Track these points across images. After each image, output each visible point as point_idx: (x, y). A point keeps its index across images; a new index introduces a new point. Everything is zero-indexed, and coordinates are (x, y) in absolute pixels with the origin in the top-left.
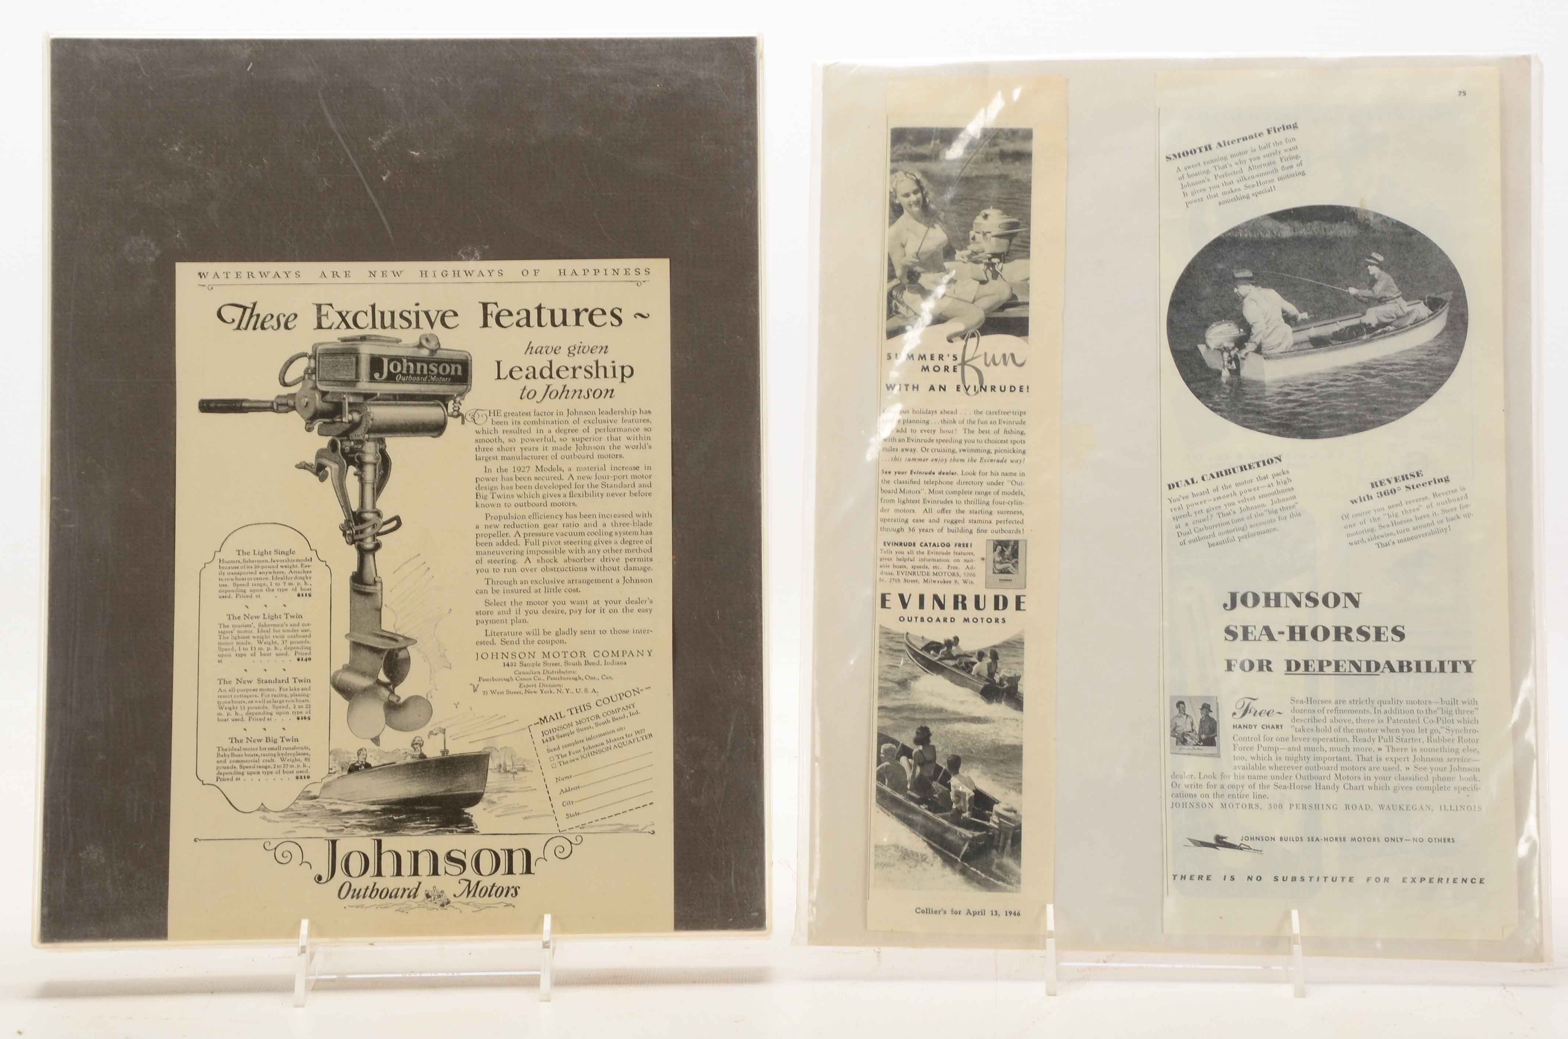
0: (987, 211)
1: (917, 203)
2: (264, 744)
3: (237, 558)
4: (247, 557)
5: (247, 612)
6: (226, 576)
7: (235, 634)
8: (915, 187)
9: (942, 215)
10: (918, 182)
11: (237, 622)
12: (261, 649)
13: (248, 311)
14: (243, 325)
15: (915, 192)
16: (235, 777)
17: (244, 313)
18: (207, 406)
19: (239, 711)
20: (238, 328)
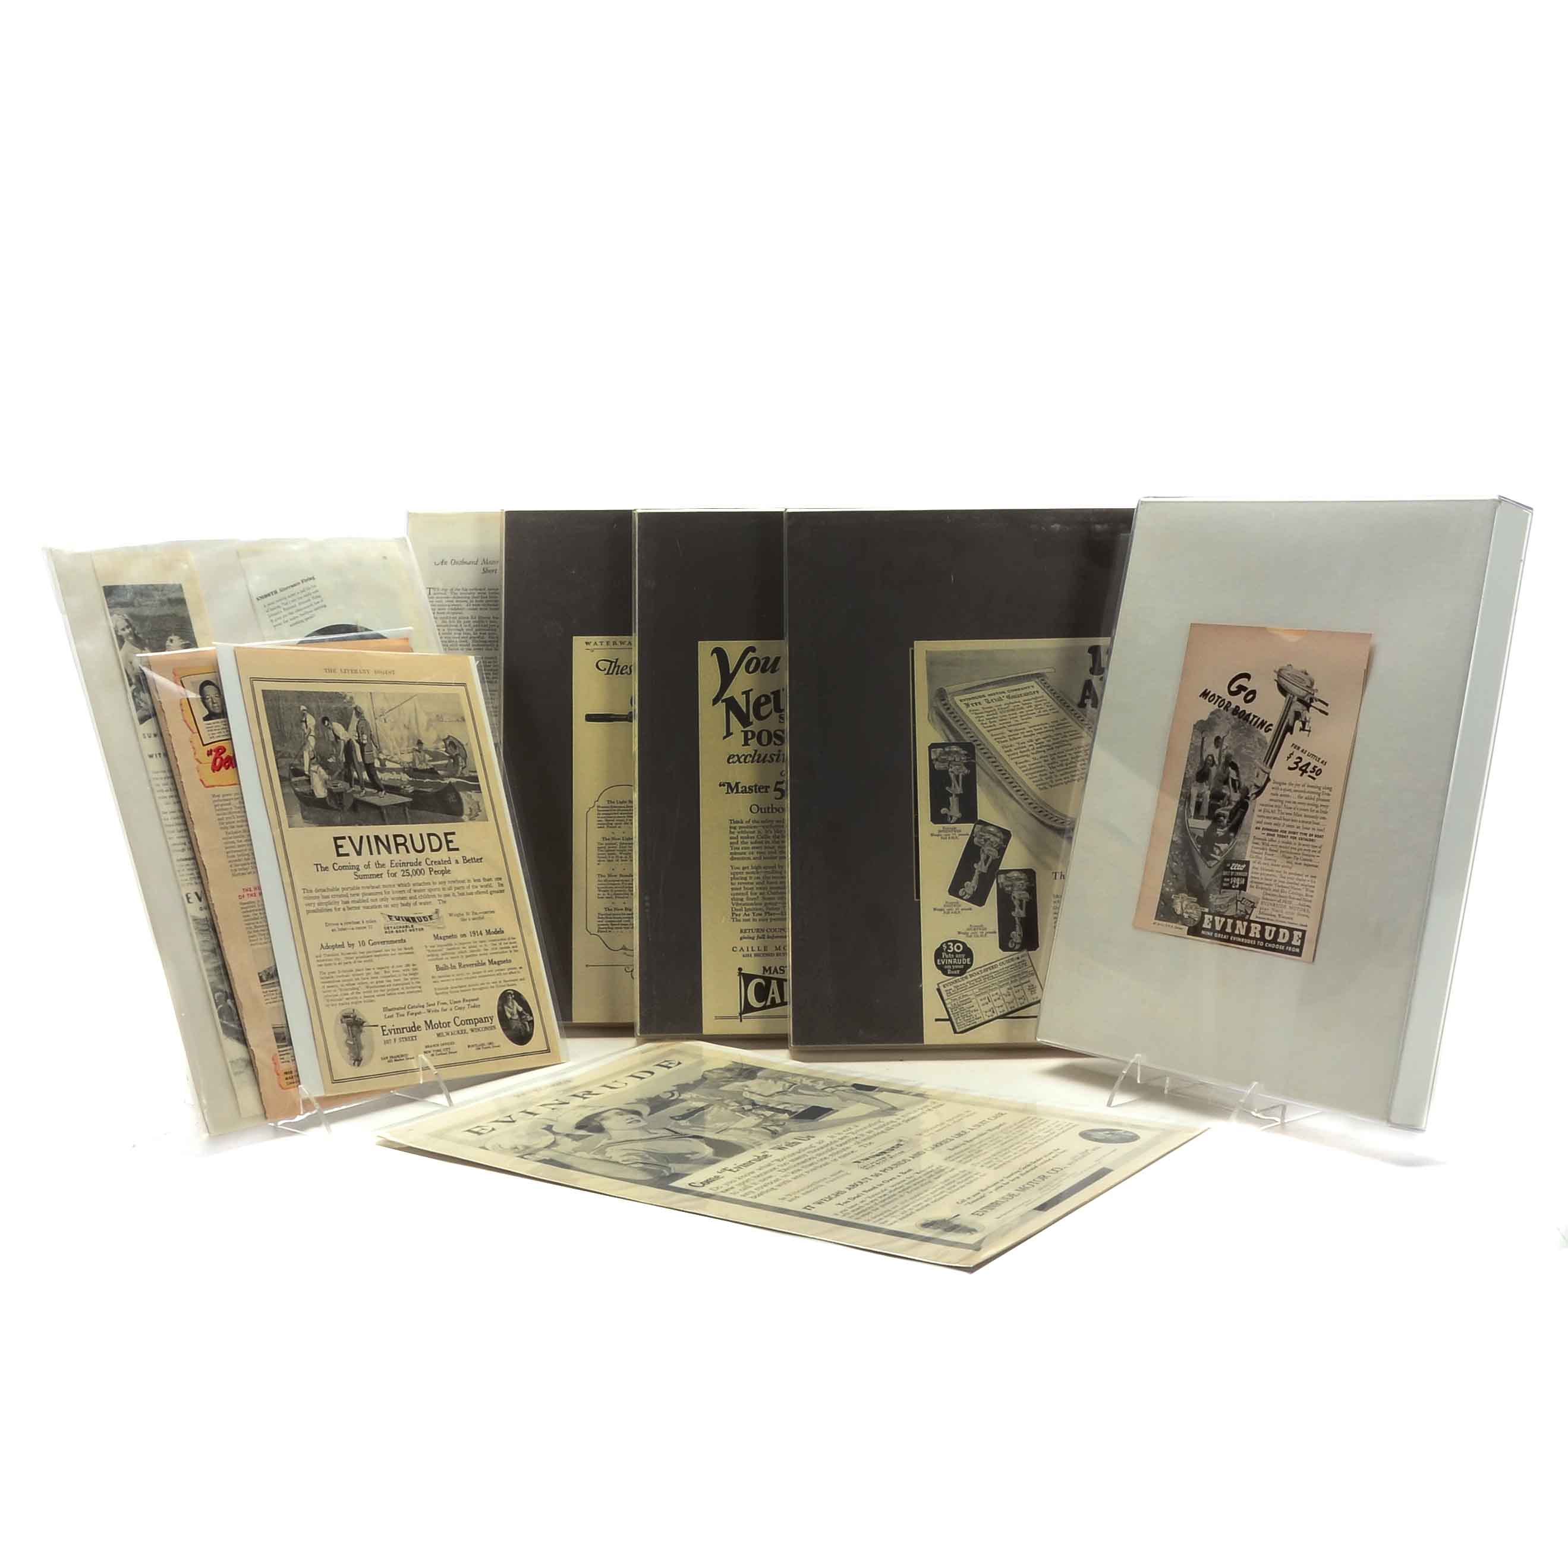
0: (171, 638)
1: (130, 634)
2: (624, 912)
3: (608, 805)
4: (613, 805)
5: (613, 836)
6: (601, 816)
7: (607, 848)
8: (126, 624)
9: (147, 641)
10: (127, 620)
11: (607, 842)
12: (621, 857)
13: (613, 664)
14: (611, 672)
15: (128, 627)
16: (608, 930)
17: (611, 665)
18: (590, 718)
19: (610, 893)
20: (608, 673)
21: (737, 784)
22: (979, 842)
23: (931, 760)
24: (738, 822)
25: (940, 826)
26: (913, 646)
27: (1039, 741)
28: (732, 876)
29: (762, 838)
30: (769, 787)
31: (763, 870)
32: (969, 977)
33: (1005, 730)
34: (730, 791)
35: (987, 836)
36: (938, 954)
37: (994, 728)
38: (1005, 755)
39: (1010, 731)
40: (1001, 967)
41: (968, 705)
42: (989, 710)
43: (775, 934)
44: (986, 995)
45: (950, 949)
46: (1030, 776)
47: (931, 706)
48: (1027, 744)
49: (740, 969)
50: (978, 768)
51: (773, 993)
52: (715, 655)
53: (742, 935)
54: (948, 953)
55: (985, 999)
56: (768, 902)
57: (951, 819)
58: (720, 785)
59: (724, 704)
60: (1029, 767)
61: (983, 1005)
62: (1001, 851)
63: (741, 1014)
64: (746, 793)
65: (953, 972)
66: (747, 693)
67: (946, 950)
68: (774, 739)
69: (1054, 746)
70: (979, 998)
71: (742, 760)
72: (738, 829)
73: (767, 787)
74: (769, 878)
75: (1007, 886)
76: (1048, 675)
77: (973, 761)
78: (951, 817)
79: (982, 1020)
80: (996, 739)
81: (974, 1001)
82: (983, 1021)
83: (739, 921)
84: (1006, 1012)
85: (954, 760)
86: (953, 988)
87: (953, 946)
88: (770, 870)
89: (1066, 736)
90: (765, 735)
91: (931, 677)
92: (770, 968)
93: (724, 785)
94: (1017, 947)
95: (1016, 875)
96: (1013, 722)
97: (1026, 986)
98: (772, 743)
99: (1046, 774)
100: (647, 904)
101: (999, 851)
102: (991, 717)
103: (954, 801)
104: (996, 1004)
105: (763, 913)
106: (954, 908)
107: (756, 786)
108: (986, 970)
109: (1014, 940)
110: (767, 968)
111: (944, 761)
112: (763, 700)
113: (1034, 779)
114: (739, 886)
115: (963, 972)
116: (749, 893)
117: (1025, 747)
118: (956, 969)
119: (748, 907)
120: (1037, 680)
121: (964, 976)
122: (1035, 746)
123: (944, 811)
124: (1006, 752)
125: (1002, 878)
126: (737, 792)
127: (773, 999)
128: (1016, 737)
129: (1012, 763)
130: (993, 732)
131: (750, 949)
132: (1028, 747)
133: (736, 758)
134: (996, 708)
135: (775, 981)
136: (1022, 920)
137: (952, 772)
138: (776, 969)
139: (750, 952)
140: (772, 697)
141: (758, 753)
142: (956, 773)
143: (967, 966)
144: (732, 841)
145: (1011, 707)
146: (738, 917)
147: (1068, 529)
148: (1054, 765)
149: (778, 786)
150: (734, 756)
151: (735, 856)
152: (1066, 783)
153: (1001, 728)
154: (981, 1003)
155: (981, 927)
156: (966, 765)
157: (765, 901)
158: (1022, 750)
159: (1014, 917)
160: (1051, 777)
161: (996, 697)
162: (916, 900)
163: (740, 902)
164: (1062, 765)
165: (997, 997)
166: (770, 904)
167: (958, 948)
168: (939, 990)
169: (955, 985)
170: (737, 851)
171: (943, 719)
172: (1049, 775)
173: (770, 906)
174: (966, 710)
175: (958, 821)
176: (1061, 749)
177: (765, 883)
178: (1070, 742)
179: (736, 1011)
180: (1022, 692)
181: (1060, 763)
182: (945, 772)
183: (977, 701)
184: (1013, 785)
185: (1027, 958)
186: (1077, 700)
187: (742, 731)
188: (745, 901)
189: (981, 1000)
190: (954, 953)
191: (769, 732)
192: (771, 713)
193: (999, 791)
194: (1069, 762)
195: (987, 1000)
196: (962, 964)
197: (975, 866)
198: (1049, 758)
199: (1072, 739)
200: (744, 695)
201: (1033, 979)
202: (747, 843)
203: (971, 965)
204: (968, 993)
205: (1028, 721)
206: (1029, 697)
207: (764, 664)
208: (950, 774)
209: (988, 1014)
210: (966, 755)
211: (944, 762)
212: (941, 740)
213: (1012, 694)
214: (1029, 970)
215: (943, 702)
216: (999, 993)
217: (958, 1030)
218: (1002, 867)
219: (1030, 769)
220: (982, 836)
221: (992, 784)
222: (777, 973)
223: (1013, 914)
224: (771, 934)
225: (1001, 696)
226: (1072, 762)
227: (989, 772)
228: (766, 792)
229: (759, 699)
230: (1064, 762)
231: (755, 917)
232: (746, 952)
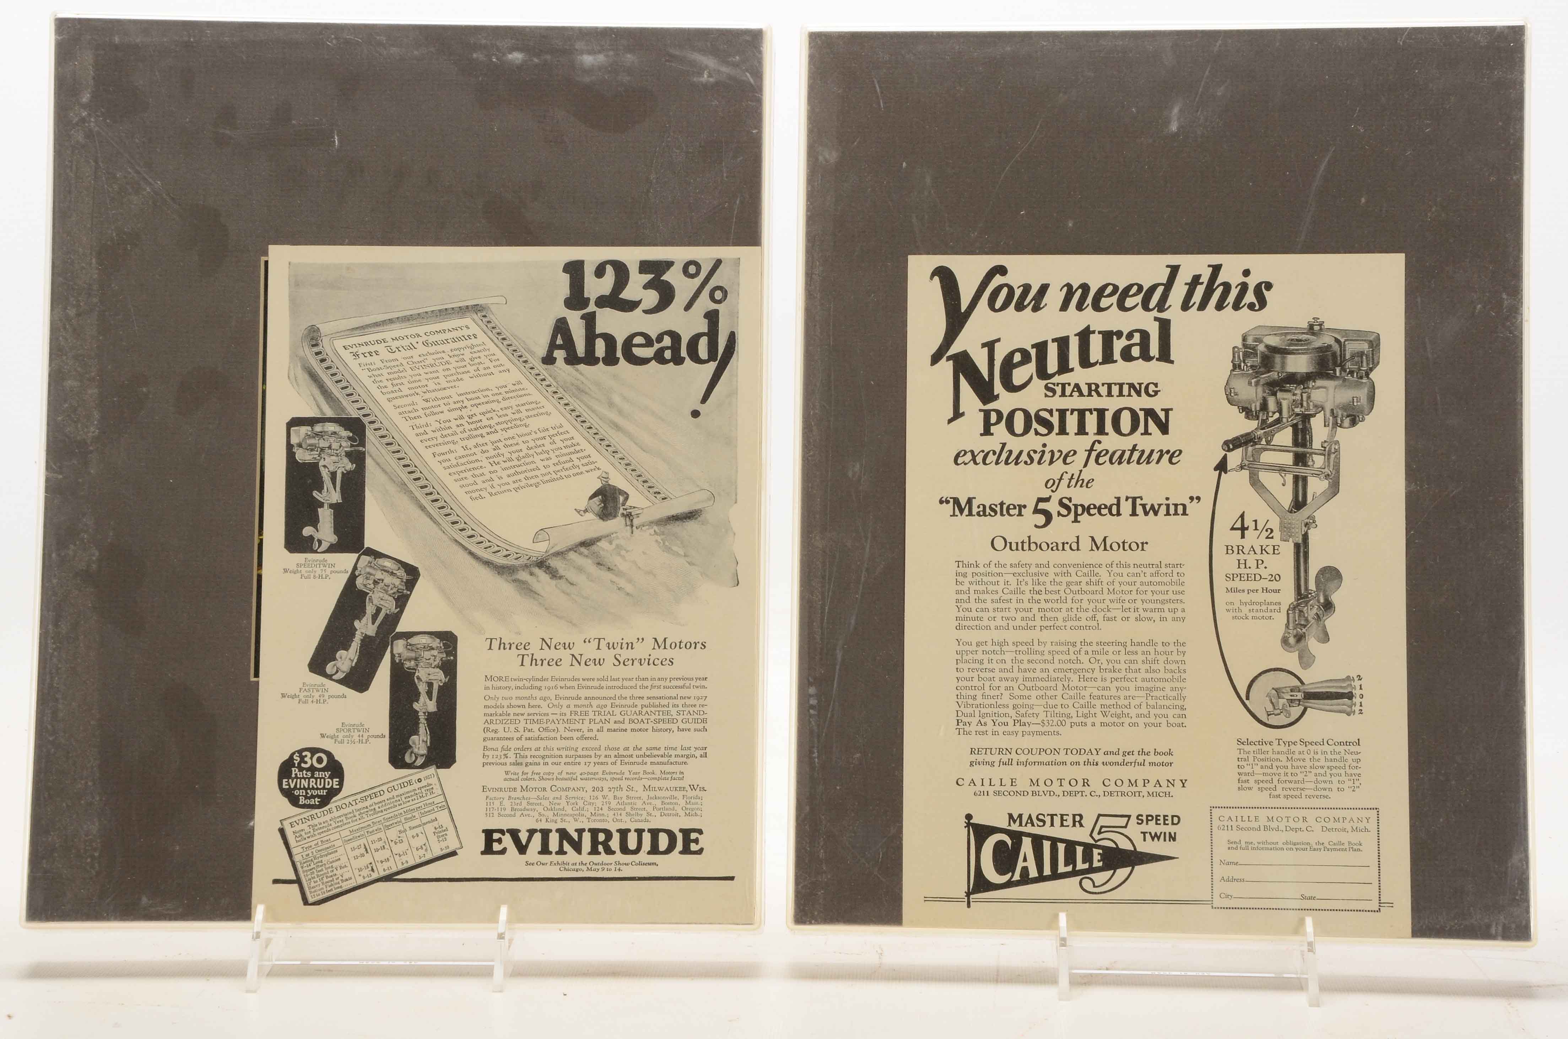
21: (970, 501)
22: (365, 586)
23: (289, 446)
24: (969, 565)
25: (300, 557)
26: (266, 254)
27: (475, 419)
28: (959, 657)
29: (1011, 593)
30: (1025, 507)
31: (1014, 648)
32: (334, 809)
33: (416, 399)
34: (957, 512)
35: (379, 575)
36: (285, 770)
37: (400, 394)
38: (416, 441)
39: (427, 401)
40: (390, 795)
41: (356, 355)
42: (393, 364)
43: (1032, 758)
44: (363, 841)
45: (306, 763)
46: (457, 477)
47: (294, 355)
48: (453, 424)
49: (969, 817)
50: (369, 462)
51: (1025, 860)
52: (936, 278)
53: (973, 757)
54: (301, 769)
55: (359, 847)
56: (1019, 702)
57: (319, 546)
58: (941, 502)
59: (951, 362)
60: (454, 462)
61: (356, 858)
62: (402, 601)
63: (968, 894)
64: (985, 515)
65: (308, 802)
66: (990, 346)
67: (299, 764)
68: (1035, 425)
69: (498, 428)
70: (348, 847)
71: (979, 459)
72: (969, 578)
73: (1021, 507)
74: (1021, 662)
75: (410, 660)
76: (493, 308)
77: (361, 448)
78: (320, 542)
79: (352, 884)
80: (400, 414)
81: (341, 851)
82: (354, 885)
83: (969, 733)
84: (394, 870)
85: (330, 447)
86: (307, 829)
87: (311, 758)
88: (1024, 648)
89: (519, 412)
90: (1019, 419)
91: (295, 305)
92: (1020, 816)
93: (947, 502)
94: (420, 761)
95: (424, 641)
96: (431, 386)
97: (429, 828)
98: (1032, 431)
99: (482, 474)
100: (813, 702)
101: (397, 600)
102: (396, 375)
103: (326, 516)
104: (379, 856)
105: (1011, 723)
106: (316, 695)
107: (1002, 504)
108: (364, 799)
109: (416, 750)
110: (1015, 816)
111: (312, 448)
112: (1017, 357)
113: (462, 483)
114: (971, 674)
115: (325, 801)
116: (987, 688)
117: (450, 428)
118: (313, 797)
119: (983, 711)
120: (475, 316)
121: (326, 808)
122: (467, 427)
123: (307, 531)
124: (417, 435)
125: (399, 646)
126: (970, 514)
127: (1025, 870)
128: (435, 410)
129: (427, 455)
130: (398, 402)
131: (986, 782)
132: (454, 428)
133: (969, 456)
134: (404, 362)
135: (1030, 839)
136: (430, 717)
137: (325, 466)
138: (1030, 817)
139: (987, 787)
140: (1033, 352)
141: (1006, 449)
142: (332, 469)
143: (333, 793)
144: (960, 597)
145: (430, 360)
146: (967, 728)
147: (536, 60)
148: (496, 460)
149: (1041, 506)
150: (966, 453)
151: (964, 623)
152: (516, 490)
153: (411, 395)
154: (352, 854)
155: (360, 727)
156: (348, 455)
157: (1015, 702)
158: (445, 433)
159: (417, 712)
160: (492, 479)
161: (405, 343)
162: (253, 679)
163: (970, 701)
164: (511, 460)
165: (381, 844)
166: (1022, 706)
167: (320, 760)
168: (282, 831)
169: (310, 823)
170: (967, 614)
171: (314, 377)
172: (488, 476)
173: (1023, 711)
174: (353, 364)
175: (332, 549)
176: (511, 433)
177: (1016, 669)
178: (527, 421)
179: (960, 887)
180: (449, 335)
181: (507, 455)
182: (313, 468)
183: (371, 348)
184: (427, 490)
185: (434, 781)
186: (542, 352)
187: (981, 410)
188: (979, 700)
189: (353, 849)
190: (312, 769)
191: (1026, 413)
192: (1031, 378)
193: (404, 501)
194: (521, 454)
195: (363, 850)
196: (324, 788)
197: (357, 624)
198: (490, 447)
199: (528, 417)
200: (986, 349)
201: (443, 817)
202: (984, 601)
203: (339, 790)
204: (332, 838)
205: (457, 383)
206: (462, 344)
207: (1020, 296)
208: (322, 469)
209: (362, 873)
210: (349, 438)
211: (312, 450)
212: (309, 412)
213: (432, 339)
214: (437, 800)
215: (316, 349)
216: (384, 838)
217: (311, 900)
218: (401, 628)
219: (458, 465)
220: (371, 574)
221: (392, 489)
222: (1033, 825)
223: (416, 706)
224: (1023, 758)
225: (414, 341)
226: (527, 456)
227: (388, 471)
228: (1020, 514)
229: (1011, 354)
230: (514, 456)
231: (996, 728)
232: (979, 788)
